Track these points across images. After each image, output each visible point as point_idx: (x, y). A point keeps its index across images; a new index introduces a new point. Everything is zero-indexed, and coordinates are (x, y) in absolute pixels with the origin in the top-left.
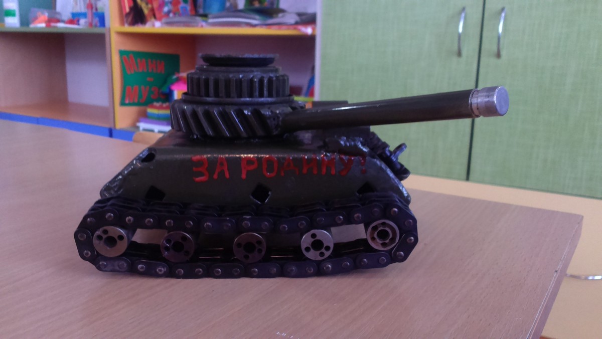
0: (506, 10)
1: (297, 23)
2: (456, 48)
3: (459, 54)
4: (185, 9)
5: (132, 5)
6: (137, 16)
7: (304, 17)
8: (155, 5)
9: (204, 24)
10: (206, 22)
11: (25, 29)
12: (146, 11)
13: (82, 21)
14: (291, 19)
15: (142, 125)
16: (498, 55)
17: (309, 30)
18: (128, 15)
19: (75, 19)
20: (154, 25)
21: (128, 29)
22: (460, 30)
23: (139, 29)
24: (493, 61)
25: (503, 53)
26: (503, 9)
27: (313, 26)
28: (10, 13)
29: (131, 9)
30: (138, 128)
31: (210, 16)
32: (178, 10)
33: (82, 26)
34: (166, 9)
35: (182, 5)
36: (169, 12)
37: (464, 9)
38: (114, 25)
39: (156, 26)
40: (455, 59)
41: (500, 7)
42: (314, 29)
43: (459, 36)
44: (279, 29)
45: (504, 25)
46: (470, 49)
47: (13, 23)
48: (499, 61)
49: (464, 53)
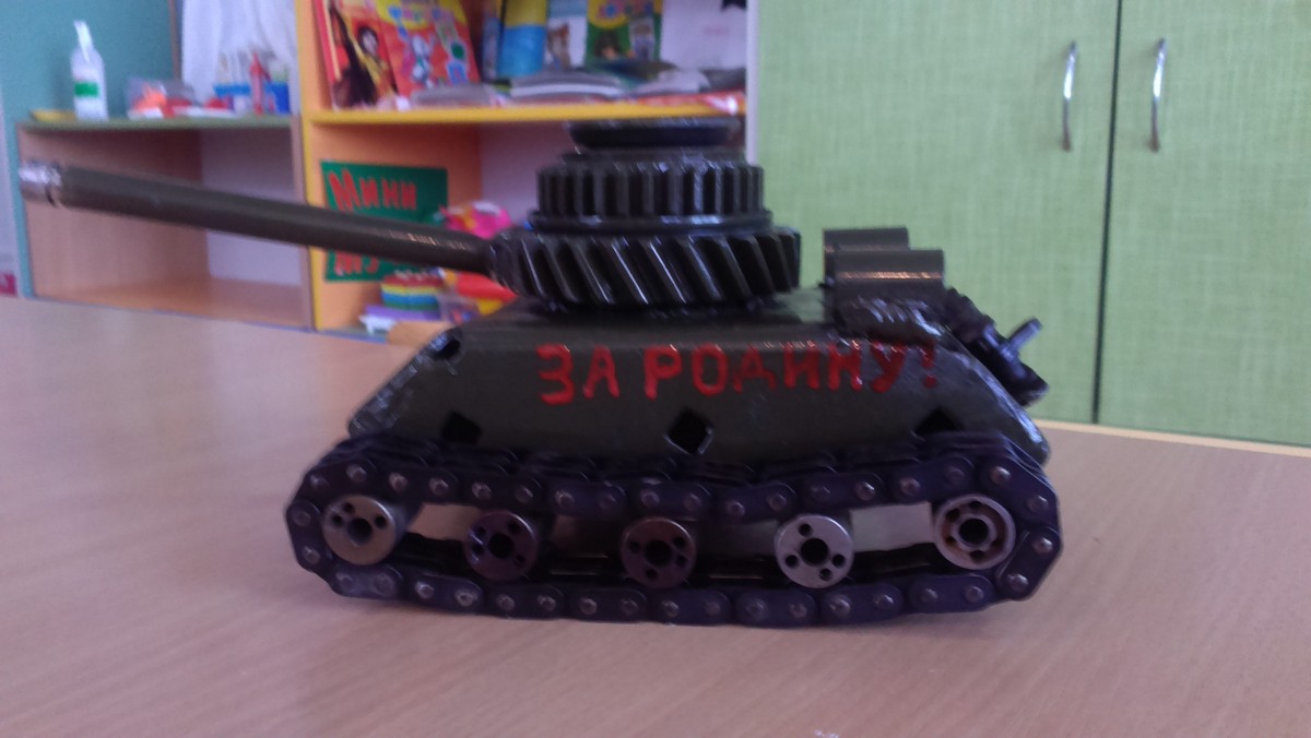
0: (1168, 45)
1: (703, 91)
2: (1059, 131)
3: (1066, 144)
4: (458, 71)
5: (346, 62)
6: (358, 87)
7: (717, 78)
8: (396, 62)
9: (502, 99)
10: (508, 95)
11: (118, 123)
12: (376, 77)
13: (241, 103)
14: (691, 82)
15: (373, 322)
16: (1154, 144)
17: (731, 105)
18: (338, 86)
19: (223, 97)
20: (394, 106)
21: (340, 115)
22: (1068, 93)
23: (363, 114)
24: (1144, 156)
25: (1165, 139)
26: (1161, 44)
27: (740, 94)
28: (85, 90)
29: (345, 73)
30: (363, 326)
31: (514, 82)
32: (444, 72)
33: (241, 112)
34: (418, 71)
35: (452, 62)
36: (425, 77)
37: (1073, 47)
38: (310, 107)
39: (398, 109)
40: (1057, 155)
41: (1154, 38)
42: (740, 102)
43: (1066, 104)
44: (667, 104)
45: (1165, 78)
46: (1089, 131)
47: (92, 109)
48: (1156, 158)
49: (1076, 142)
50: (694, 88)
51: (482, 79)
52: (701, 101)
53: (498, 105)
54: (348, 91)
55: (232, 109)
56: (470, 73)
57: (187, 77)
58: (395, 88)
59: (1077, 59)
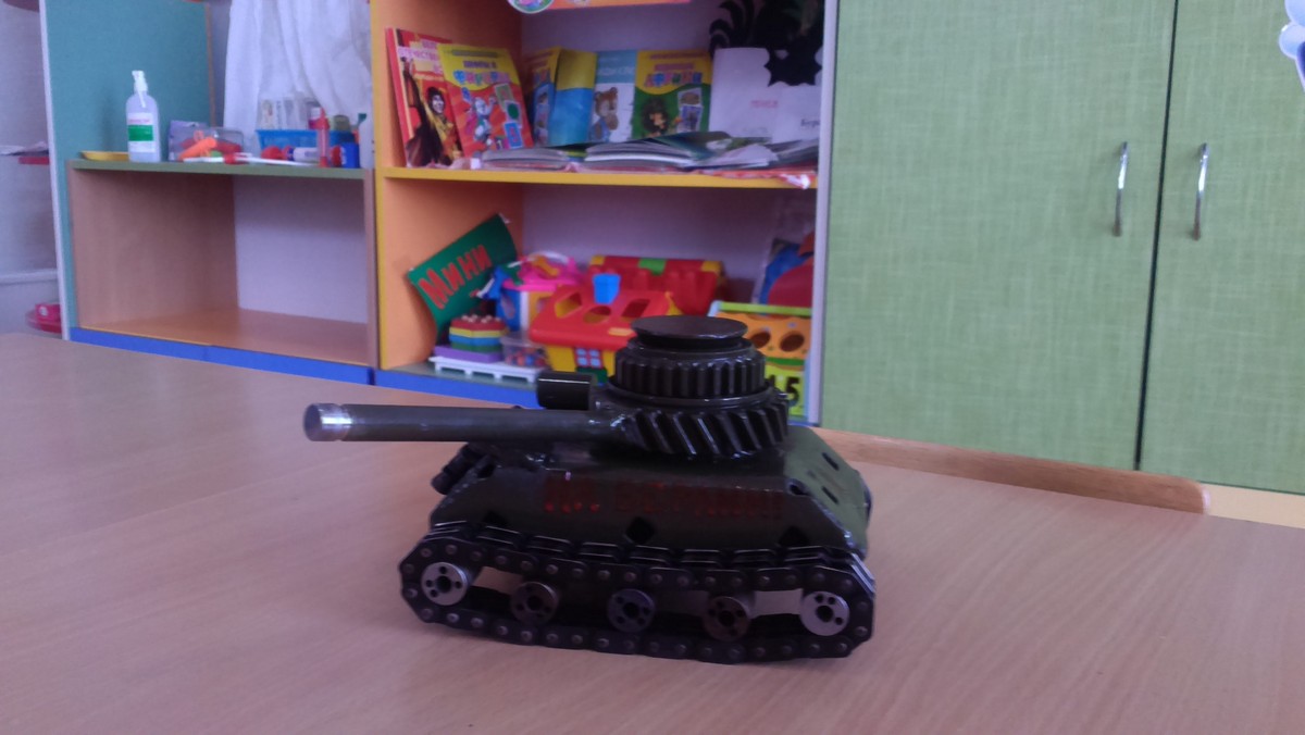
0: (1208, 149)
2: (1113, 220)
3: (1117, 229)
4: (512, 127)
5: (419, 124)
6: (428, 147)
9: (577, 164)
10: (581, 160)
11: (173, 167)
12: (443, 136)
14: (759, 156)
15: (441, 362)
16: (1195, 233)
17: (804, 181)
20: (467, 167)
22: (1121, 186)
24: (1186, 244)
25: (1205, 229)
26: (1204, 148)
27: (812, 172)
28: (140, 134)
29: (417, 131)
30: (432, 365)
31: (589, 150)
35: (509, 121)
37: (1125, 145)
40: (1108, 238)
41: (1198, 143)
42: (812, 178)
43: (1119, 196)
44: (740, 177)
45: (1208, 178)
46: (1138, 220)
47: (146, 152)
48: (1197, 245)
49: (1126, 227)
50: (764, 162)
51: (534, 139)
52: (775, 177)
53: (573, 170)
54: (420, 150)
55: (292, 159)
56: (523, 132)
57: (229, 121)
58: (460, 148)
59: (1128, 158)
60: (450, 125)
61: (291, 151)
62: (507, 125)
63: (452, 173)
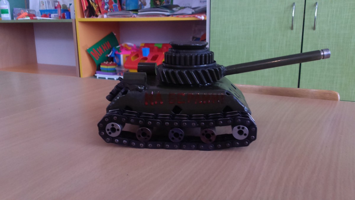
0: (318, 4)
2: (291, 25)
3: (292, 28)
5: (88, 5)
6: (91, 12)
9: (135, 15)
12: (95, 9)
15: (98, 75)
16: (314, 28)
18: (86, 11)
20: (103, 17)
22: (293, 15)
23: (93, 19)
24: (311, 31)
25: (317, 27)
28: (4, 11)
30: (96, 77)
32: (112, 7)
36: (108, 8)
37: (294, 3)
40: (289, 31)
41: (315, 2)
42: (205, 17)
43: (293, 18)
44: (184, 17)
45: (317, 12)
46: (298, 25)
47: (7, 17)
49: (294, 27)
50: (190, 13)
51: (122, 9)
52: (194, 17)
53: (134, 17)
54: (88, 13)
55: (51, 17)
56: (119, 7)
57: (31, 7)
58: (100, 12)
59: (295, 7)
60: (97, 5)
61: (50, 15)
62: (114, 5)
63: (99, 19)
